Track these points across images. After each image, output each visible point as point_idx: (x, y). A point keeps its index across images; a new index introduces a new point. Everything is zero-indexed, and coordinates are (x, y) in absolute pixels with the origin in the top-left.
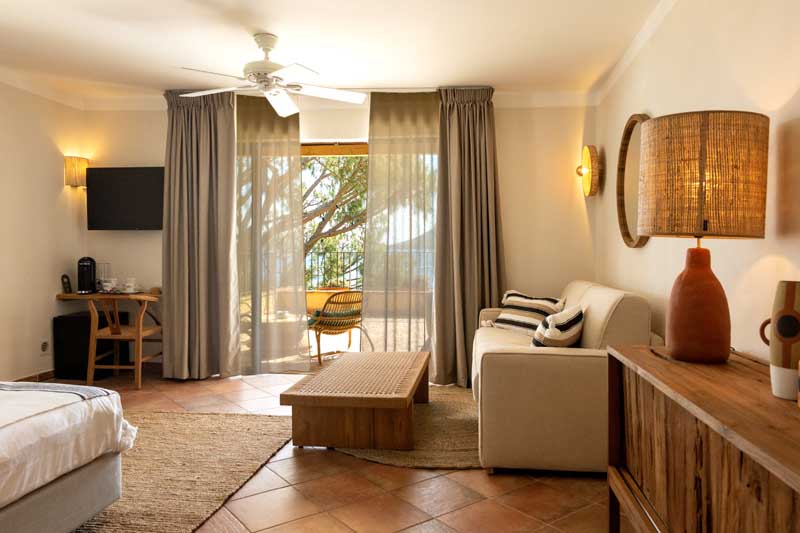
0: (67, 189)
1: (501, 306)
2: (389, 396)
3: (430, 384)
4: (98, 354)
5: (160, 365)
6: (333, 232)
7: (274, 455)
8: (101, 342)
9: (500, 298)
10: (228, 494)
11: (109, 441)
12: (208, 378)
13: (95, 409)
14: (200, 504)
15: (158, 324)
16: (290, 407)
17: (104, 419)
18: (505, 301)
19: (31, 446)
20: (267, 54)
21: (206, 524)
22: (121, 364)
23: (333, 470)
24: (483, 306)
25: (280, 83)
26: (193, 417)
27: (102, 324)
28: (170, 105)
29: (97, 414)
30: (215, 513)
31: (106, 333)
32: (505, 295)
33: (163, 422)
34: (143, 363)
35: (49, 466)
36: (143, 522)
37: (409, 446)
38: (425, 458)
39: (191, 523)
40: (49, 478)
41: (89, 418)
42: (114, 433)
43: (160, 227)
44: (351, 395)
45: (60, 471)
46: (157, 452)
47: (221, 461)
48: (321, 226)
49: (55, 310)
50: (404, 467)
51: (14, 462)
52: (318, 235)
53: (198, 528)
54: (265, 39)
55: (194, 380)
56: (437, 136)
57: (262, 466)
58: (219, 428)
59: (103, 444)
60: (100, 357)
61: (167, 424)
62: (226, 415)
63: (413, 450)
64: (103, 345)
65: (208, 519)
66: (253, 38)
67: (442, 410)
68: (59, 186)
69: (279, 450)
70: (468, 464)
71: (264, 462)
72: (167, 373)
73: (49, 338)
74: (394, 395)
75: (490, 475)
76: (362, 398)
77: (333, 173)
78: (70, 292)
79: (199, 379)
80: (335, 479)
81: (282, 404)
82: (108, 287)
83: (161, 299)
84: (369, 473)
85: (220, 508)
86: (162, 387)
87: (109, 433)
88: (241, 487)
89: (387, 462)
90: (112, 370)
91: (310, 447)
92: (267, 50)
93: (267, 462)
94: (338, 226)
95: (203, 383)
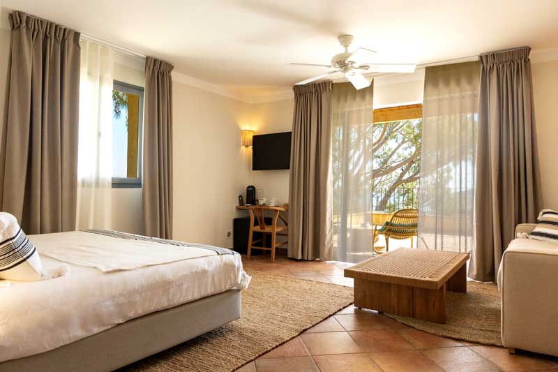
0: (243, 148)
1: (537, 222)
2: (423, 279)
3: (468, 279)
4: (253, 240)
5: (286, 250)
6: (411, 179)
7: (340, 310)
8: (255, 233)
9: (536, 215)
10: (303, 328)
11: (233, 281)
12: (313, 260)
13: (224, 260)
14: (285, 331)
15: (287, 225)
16: (352, 280)
17: (229, 268)
18: (540, 218)
19: (185, 275)
20: (346, 49)
21: (286, 344)
22: (266, 247)
23: (379, 327)
24: (520, 222)
25: (354, 65)
26: (297, 281)
27: (256, 224)
28: (296, 94)
29: (226, 264)
30: (292, 338)
31: (258, 229)
32: (541, 213)
33: (280, 281)
34: (276, 248)
35: (196, 290)
36: (250, 335)
37: (442, 320)
38: (454, 331)
39: (276, 341)
40: (197, 296)
41: (220, 266)
42: (236, 278)
43: (288, 168)
44: (394, 275)
45: (203, 294)
46: (270, 297)
47: (306, 308)
48: (402, 175)
49: (235, 215)
50: (434, 334)
51: (176, 283)
52: (399, 181)
53: (280, 345)
54: (345, 39)
55: (305, 260)
56: (478, 92)
57: (330, 316)
58: (310, 289)
59: (229, 282)
60: (255, 242)
61: (282, 283)
62: (317, 282)
63: (445, 323)
64: (256, 234)
65: (287, 341)
66: (337, 40)
67: (477, 298)
68: (238, 147)
69: (344, 308)
70: (492, 342)
71: (331, 313)
72: (290, 255)
73: (231, 230)
74: (427, 279)
75: (511, 354)
76: (402, 278)
77: (411, 140)
78: (243, 205)
79: (307, 260)
80: (378, 333)
81: (345, 276)
82: (261, 203)
83: (287, 210)
84: (405, 334)
85: (297, 336)
86: (284, 262)
87: (232, 276)
88: (313, 326)
89: (421, 329)
90: (262, 250)
91: (366, 310)
92: (346, 46)
93: (334, 314)
94: (415, 175)
95: (310, 262)
